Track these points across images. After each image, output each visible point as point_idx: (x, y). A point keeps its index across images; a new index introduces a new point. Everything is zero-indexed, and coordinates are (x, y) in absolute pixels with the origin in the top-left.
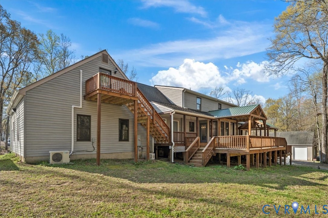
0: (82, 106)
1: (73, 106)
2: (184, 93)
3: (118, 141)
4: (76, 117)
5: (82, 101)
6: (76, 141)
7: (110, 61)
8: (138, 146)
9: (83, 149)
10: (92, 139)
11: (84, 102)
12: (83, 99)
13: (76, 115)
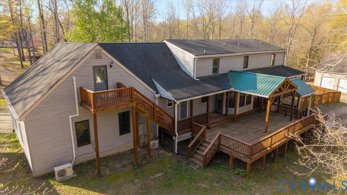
0: (79, 114)
1: (70, 117)
2: (195, 61)
3: (119, 135)
4: (74, 126)
5: (79, 107)
6: (76, 147)
7: (104, 55)
8: (140, 136)
9: (84, 153)
10: (92, 141)
11: (80, 108)
12: (79, 106)
13: (74, 124)
